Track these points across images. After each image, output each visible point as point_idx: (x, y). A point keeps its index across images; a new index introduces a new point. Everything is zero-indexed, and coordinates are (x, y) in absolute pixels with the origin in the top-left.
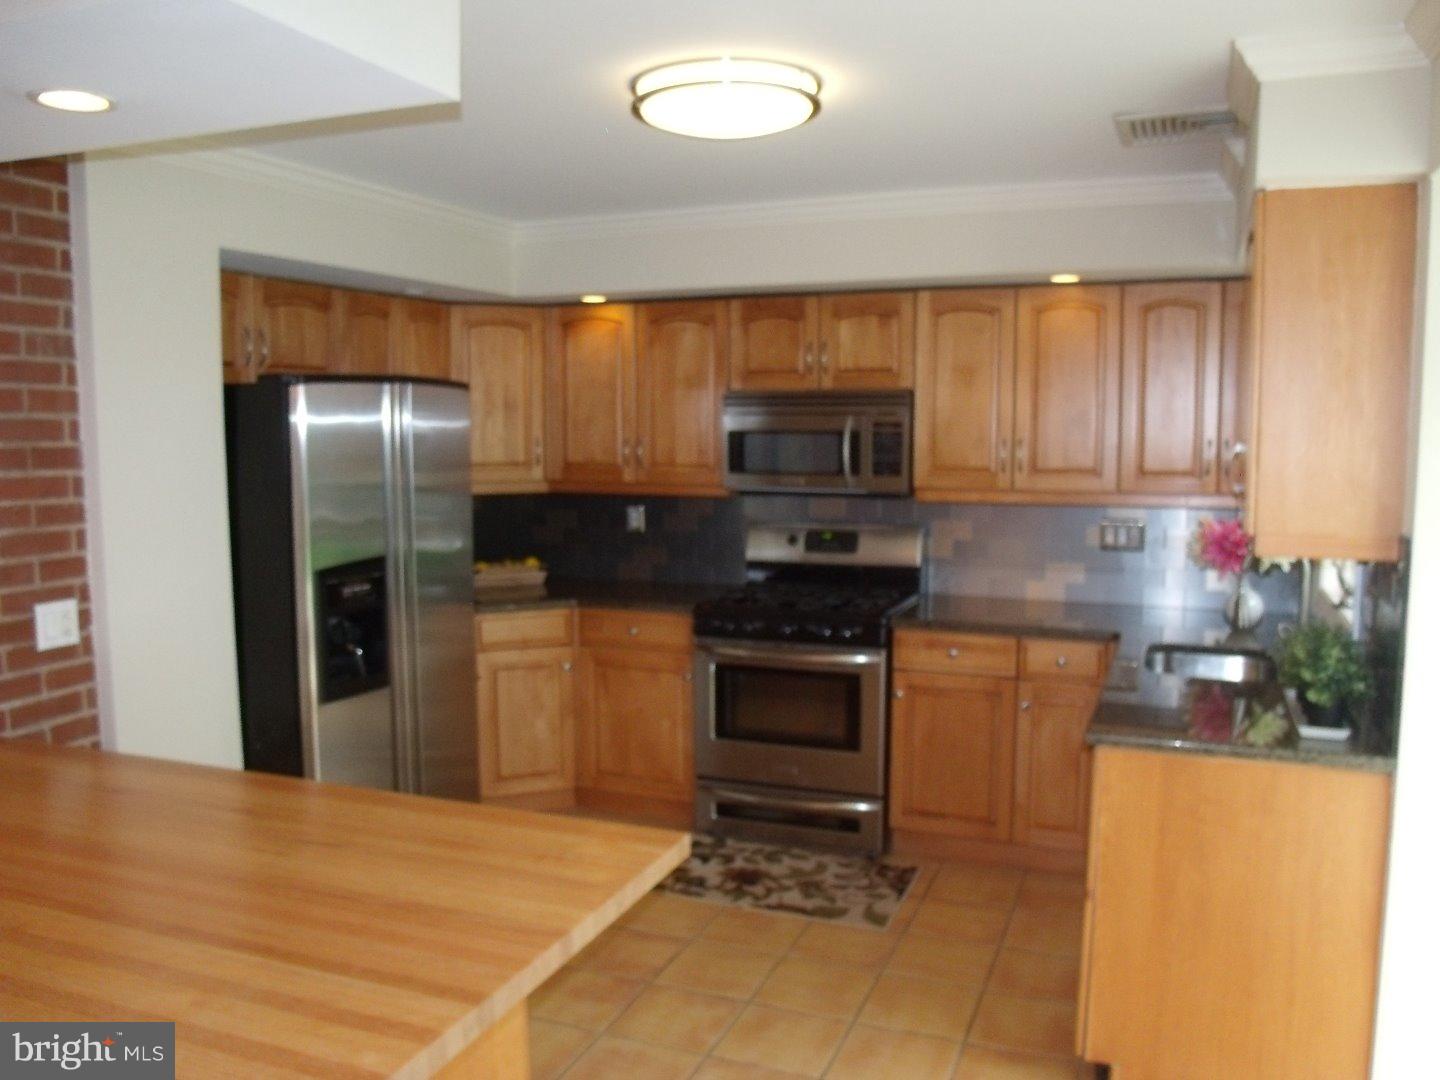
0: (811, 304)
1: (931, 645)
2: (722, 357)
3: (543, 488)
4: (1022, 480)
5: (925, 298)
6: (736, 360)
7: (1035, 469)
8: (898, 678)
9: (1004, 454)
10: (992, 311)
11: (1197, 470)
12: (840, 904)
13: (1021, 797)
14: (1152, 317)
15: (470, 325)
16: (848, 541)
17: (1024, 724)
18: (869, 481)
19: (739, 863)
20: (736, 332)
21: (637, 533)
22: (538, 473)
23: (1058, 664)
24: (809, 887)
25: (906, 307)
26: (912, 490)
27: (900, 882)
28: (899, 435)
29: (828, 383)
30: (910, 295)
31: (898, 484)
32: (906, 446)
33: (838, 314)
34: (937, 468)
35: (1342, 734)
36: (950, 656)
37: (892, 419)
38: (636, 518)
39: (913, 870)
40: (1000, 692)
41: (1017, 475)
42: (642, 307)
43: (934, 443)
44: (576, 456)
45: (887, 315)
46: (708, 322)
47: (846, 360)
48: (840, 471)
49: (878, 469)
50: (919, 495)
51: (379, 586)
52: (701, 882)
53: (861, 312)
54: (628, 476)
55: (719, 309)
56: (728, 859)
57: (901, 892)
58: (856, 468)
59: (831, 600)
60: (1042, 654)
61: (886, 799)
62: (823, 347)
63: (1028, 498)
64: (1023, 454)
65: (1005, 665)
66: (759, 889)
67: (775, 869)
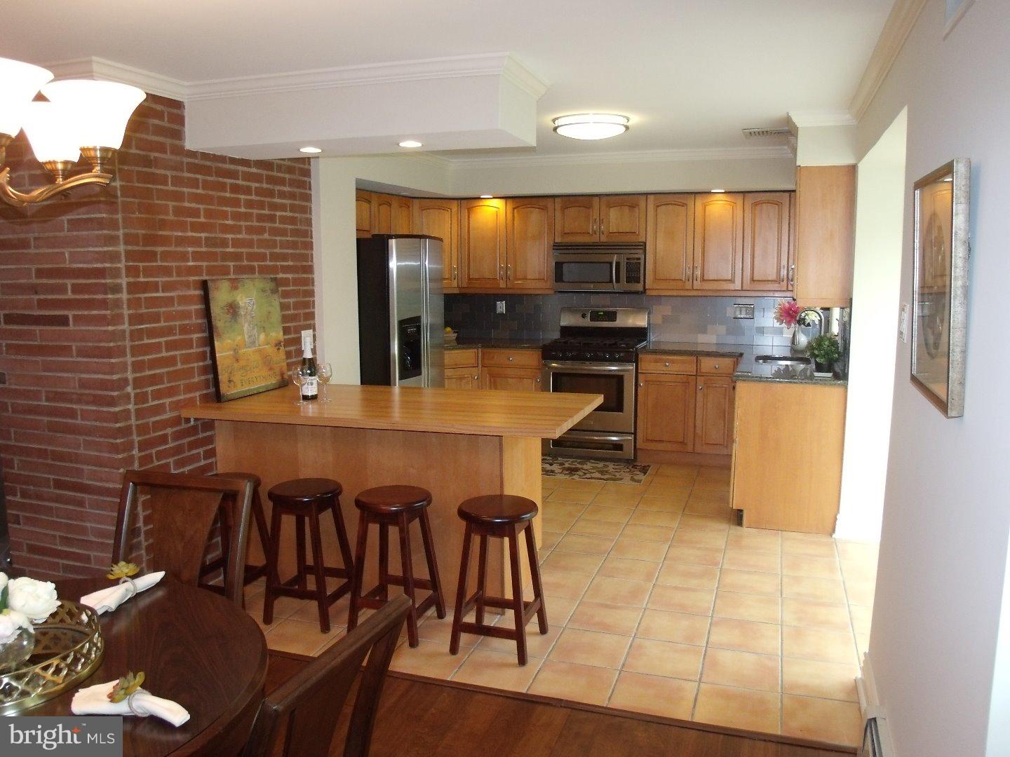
0: (596, 200)
1: (656, 361)
2: (552, 227)
3: (456, 291)
4: (697, 284)
5: (651, 198)
6: (558, 227)
7: (703, 280)
8: (640, 376)
9: (689, 272)
10: (684, 205)
11: (778, 280)
12: (618, 476)
13: (698, 431)
14: (758, 208)
15: (423, 209)
16: (612, 316)
17: (700, 395)
18: (624, 285)
19: (567, 465)
20: (558, 214)
21: (502, 314)
22: (455, 284)
23: (715, 367)
24: (602, 472)
25: (642, 204)
26: (645, 289)
27: (644, 470)
28: (640, 263)
29: (604, 239)
30: (644, 197)
31: (639, 287)
32: (642, 269)
33: (609, 206)
34: (656, 279)
35: (830, 375)
36: (666, 366)
37: (636, 256)
38: (501, 307)
39: (649, 466)
40: (689, 381)
41: (695, 282)
42: (510, 201)
43: (655, 266)
44: (474, 275)
45: (633, 207)
46: (544, 209)
47: (613, 229)
48: (611, 281)
49: (629, 280)
50: (648, 293)
51: (419, 328)
52: (552, 471)
53: (621, 205)
54: (502, 285)
55: (549, 203)
56: (561, 464)
57: (645, 473)
58: (618, 280)
59: (608, 342)
60: (708, 364)
61: (635, 434)
62: (601, 221)
63: (700, 293)
64: (698, 273)
65: (691, 369)
66: (580, 473)
67: (585, 467)
